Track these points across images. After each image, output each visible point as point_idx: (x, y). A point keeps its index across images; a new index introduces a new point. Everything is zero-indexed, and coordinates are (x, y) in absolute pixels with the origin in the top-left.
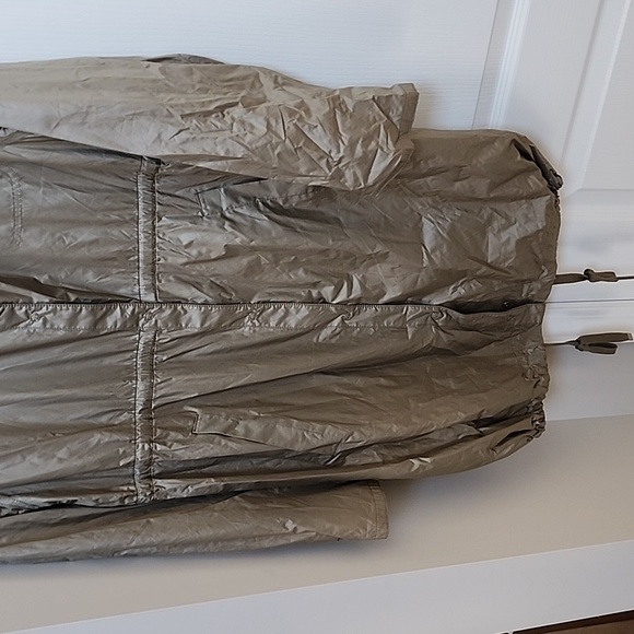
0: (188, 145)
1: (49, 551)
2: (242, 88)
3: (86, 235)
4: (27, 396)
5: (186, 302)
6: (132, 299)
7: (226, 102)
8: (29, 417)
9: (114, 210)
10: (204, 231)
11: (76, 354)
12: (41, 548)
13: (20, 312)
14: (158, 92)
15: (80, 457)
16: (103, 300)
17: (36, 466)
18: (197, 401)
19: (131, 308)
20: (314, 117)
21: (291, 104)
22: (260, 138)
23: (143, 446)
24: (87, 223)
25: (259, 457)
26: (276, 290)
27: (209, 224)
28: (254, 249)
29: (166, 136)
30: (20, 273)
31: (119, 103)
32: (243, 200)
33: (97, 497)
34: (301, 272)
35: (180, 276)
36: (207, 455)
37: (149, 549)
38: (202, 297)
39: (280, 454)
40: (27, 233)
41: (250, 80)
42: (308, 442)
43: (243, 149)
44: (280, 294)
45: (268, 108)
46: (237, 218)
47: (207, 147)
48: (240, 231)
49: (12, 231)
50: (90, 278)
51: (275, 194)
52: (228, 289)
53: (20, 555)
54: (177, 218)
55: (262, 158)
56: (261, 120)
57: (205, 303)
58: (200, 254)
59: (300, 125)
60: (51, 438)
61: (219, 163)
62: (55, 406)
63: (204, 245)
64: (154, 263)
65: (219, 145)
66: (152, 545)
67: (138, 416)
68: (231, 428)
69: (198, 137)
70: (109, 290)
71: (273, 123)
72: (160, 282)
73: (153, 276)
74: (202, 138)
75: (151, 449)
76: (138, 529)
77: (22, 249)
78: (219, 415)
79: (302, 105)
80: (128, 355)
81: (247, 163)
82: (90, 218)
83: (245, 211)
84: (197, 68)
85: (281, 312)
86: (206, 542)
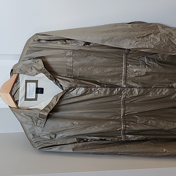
0: (138, 45)
1: (100, 151)
2: (153, 29)
3: (109, 70)
4: (94, 111)
5: (134, 87)
6: (120, 86)
7: (149, 33)
8: (95, 116)
9: (117, 63)
10: (140, 68)
11: (106, 100)
12: (98, 150)
13: (93, 89)
14: (131, 32)
15: (107, 127)
16: (113, 87)
17: (97, 129)
18: (137, 114)
19: (120, 89)
20: (174, 36)
21: (167, 33)
22: (158, 43)
23: (123, 126)
24: (110, 67)
25: (154, 130)
26: (159, 84)
27: (142, 66)
28: (154, 73)
29: (132, 43)
30: (93, 80)
31: (121, 35)
32: (151, 59)
33: (112, 138)
34: (167, 79)
35: (132, 80)
36: (140, 129)
37: (125, 153)
38: (138, 86)
39: (161, 130)
40: (95, 70)
41: (155, 27)
42: (169, 127)
43: (154, 46)
44: (160, 85)
45: (160, 34)
46: (149, 65)
47: (144, 46)
48: (150, 68)
49: (92, 69)
50: (110, 81)
51: (160, 57)
52: (146, 84)
53: (93, 152)
54: (133, 65)
55: (159, 48)
56: (159, 38)
57: (139, 88)
58: (139, 74)
59: (170, 39)
60: (100, 122)
61: (146, 50)
62: (101, 114)
63: (140, 72)
64: (126, 77)
65: (147, 45)
66: (126, 152)
67: (122, 117)
68: (147, 122)
69: (141, 43)
70: (114, 84)
71: (162, 38)
72: (127, 82)
73: (126, 80)
74: (142, 43)
75: (125, 126)
76: (123, 148)
77: (94, 73)
78: (143, 118)
79: (170, 33)
80: (119, 101)
81: (154, 49)
82: (111, 65)
83: (151, 62)
84: (141, 25)
85: (160, 90)
86: (141, 153)
